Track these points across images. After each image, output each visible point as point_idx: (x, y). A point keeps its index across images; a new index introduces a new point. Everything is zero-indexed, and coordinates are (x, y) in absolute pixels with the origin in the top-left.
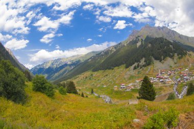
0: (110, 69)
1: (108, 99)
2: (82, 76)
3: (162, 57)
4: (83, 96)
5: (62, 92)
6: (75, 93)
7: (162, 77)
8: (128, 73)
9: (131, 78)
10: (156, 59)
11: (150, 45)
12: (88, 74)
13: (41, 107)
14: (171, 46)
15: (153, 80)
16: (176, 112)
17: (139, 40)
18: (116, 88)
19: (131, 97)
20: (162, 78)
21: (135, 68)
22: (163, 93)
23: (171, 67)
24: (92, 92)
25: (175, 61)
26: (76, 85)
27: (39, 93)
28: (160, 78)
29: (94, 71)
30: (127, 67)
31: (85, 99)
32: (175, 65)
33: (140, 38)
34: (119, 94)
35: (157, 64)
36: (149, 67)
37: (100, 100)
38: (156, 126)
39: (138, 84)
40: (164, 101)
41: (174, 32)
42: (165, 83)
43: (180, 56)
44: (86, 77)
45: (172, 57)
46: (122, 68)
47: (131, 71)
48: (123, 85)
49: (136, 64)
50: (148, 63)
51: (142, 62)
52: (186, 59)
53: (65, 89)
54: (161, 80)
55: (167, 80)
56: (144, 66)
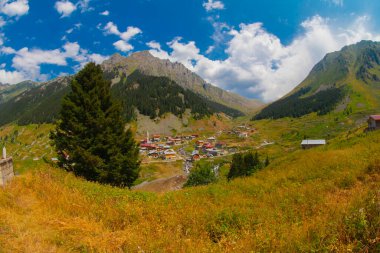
3: (157, 112)
7: (153, 145)
10: (144, 112)
11: (136, 86)
14: (180, 95)
17: (118, 73)
20: (154, 148)
23: (174, 130)
25: (186, 121)
28: (149, 148)
29: (24, 123)
32: (185, 129)
33: (121, 71)
36: (128, 126)
43: (198, 114)
44: (6, 138)
45: (179, 114)
50: (126, 118)
52: (210, 122)
54: (152, 152)
55: (166, 152)
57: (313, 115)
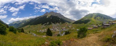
0: (36, 25)
1: (35, 35)
2: (26, 27)
3: (55, 22)
4: (26, 33)
5: (19, 32)
6: (24, 32)
8: (42, 26)
9: (43, 28)
11: (51, 18)
12: (28, 26)
13: (11, 36)
14: (59, 19)
15: (51, 29)
16: (60, 41)
17: (48, 16)
18: (38, 31)
19: (43, 35)
21: (45, 25)
22: (55, 34)
23: (58, 26)
24: (30, 32)
26: (24, 29)
27: (11, 32)
28: (54, 29)
29: (31, 25)
30: (42, 24)
31: (27, 34)
32: (60, 25)
34: (39, 33)
35: (53, 24)
36: (50, 25)
37: (32, 35)
38: (53, 45)
39: (46, 30)
40: (56, 36)
41: (62, 16)
42: (56, 31)
43: (62, 23)
45: (59, 23)
46: (40, 24)
47: (43, 26)
48: (40, 30)
49: (45, 24)
50: (50, 24)
51: (48, 23)
52: (64, 24)
53: (20, 31)
56: (48, 25)
57: (83, 24)
